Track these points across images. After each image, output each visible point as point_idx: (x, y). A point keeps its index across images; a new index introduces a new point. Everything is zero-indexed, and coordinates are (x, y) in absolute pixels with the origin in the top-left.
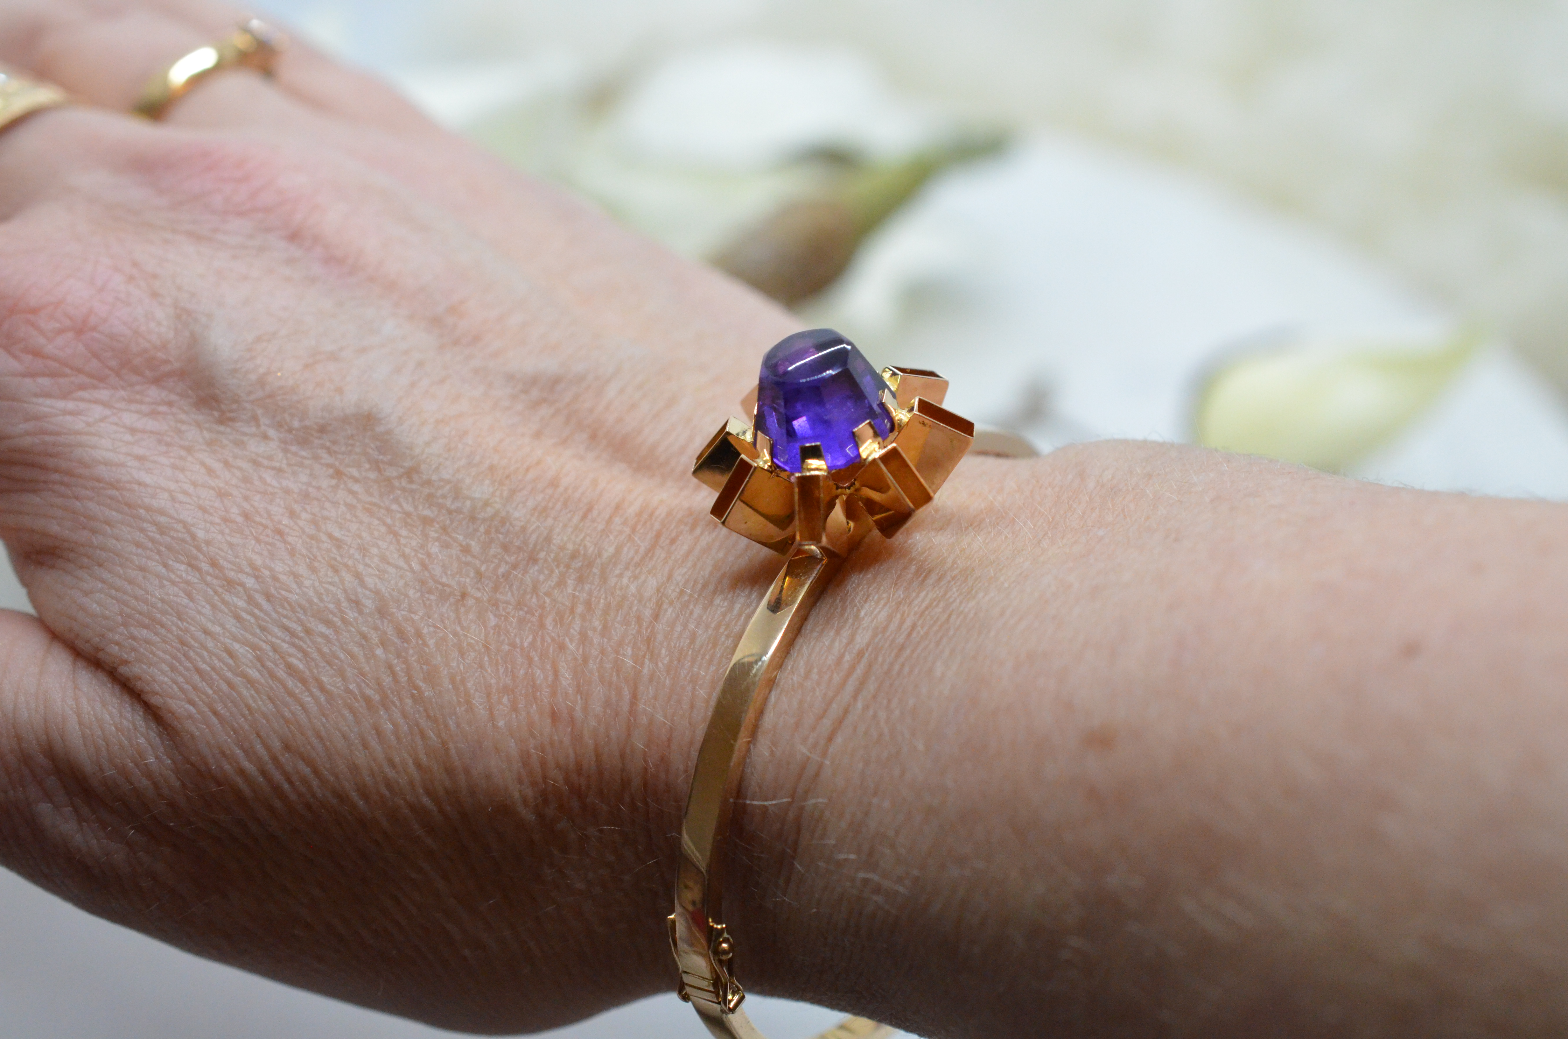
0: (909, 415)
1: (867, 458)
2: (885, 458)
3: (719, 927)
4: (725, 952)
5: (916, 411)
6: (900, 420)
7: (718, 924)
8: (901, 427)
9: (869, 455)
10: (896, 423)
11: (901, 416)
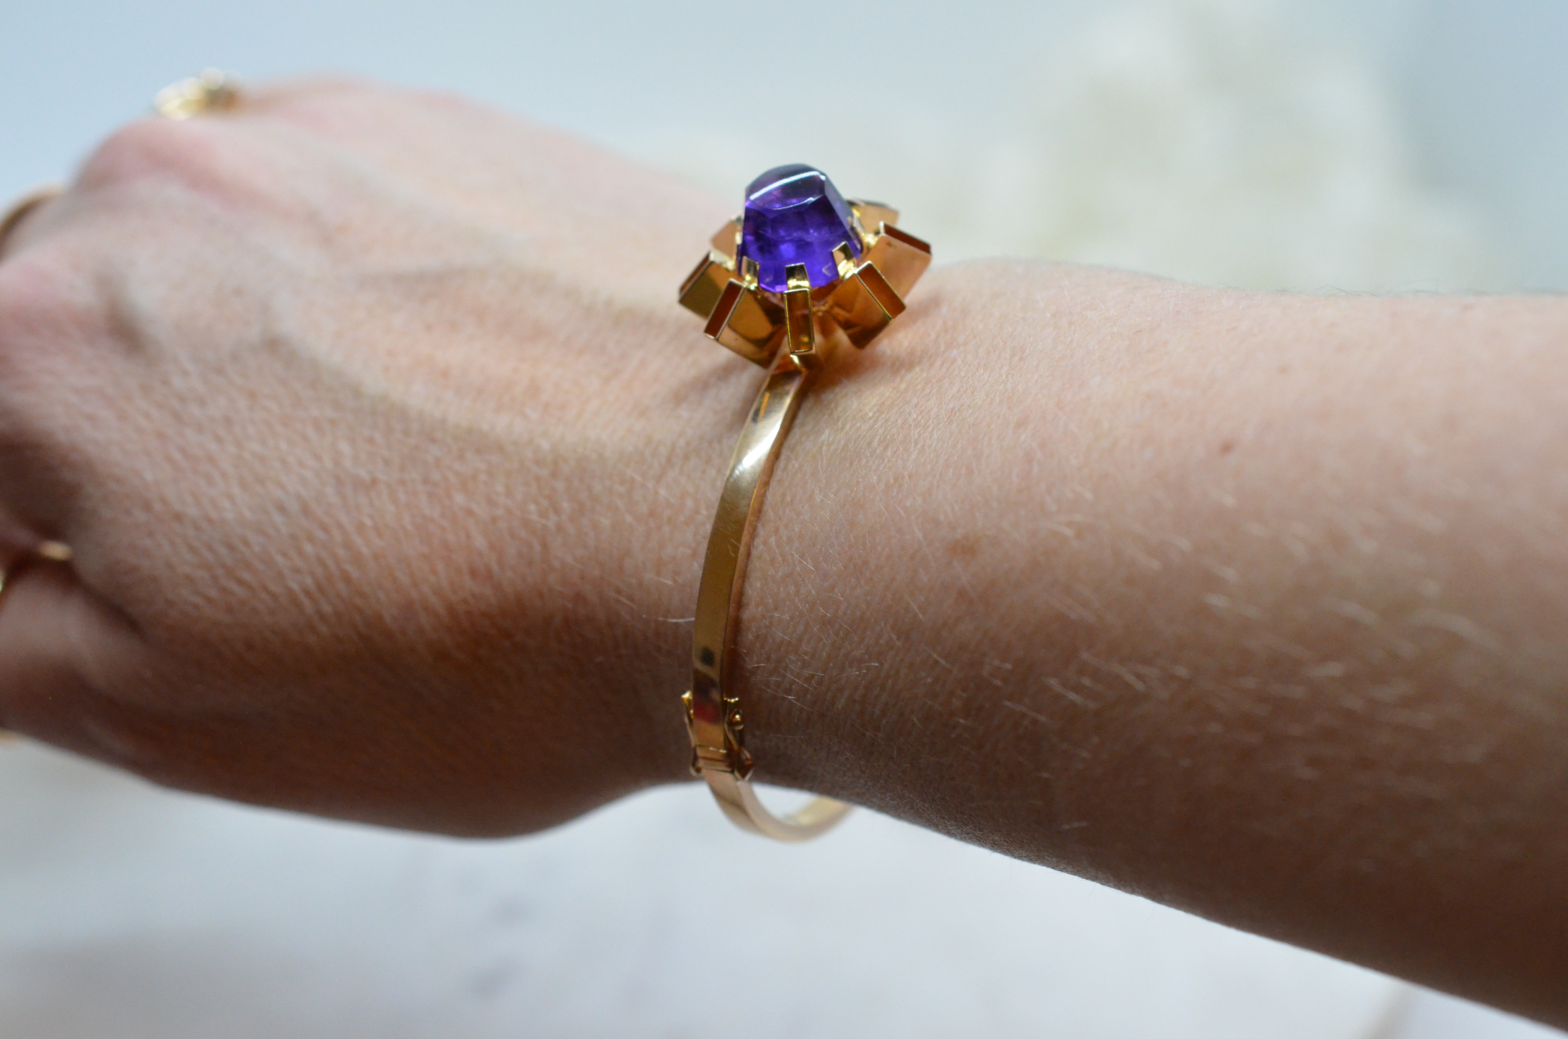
0: (876, 239)
1: (844, 276)
2: (862, 274)
3: (733, 701)
4: (738, 723)
5: (883, 233)
6: (868, 243)
7: (731, 698)
8: (869, 249)
9: (846, 273)
10: (865, 246)
11: (870, 239)
